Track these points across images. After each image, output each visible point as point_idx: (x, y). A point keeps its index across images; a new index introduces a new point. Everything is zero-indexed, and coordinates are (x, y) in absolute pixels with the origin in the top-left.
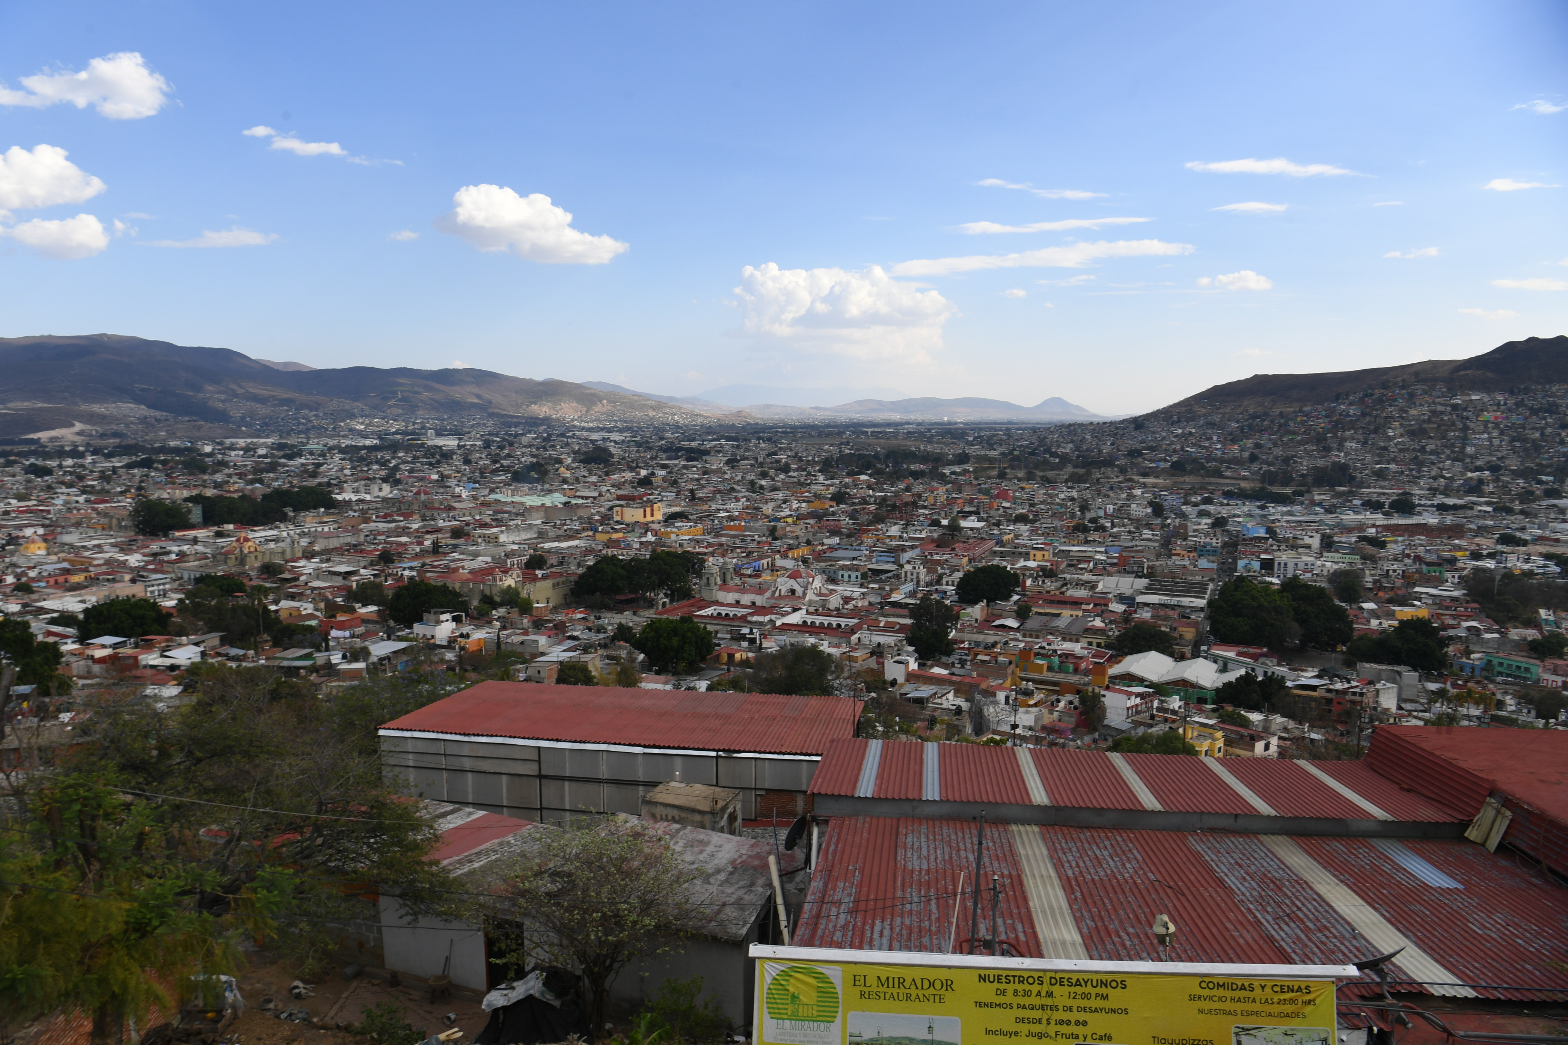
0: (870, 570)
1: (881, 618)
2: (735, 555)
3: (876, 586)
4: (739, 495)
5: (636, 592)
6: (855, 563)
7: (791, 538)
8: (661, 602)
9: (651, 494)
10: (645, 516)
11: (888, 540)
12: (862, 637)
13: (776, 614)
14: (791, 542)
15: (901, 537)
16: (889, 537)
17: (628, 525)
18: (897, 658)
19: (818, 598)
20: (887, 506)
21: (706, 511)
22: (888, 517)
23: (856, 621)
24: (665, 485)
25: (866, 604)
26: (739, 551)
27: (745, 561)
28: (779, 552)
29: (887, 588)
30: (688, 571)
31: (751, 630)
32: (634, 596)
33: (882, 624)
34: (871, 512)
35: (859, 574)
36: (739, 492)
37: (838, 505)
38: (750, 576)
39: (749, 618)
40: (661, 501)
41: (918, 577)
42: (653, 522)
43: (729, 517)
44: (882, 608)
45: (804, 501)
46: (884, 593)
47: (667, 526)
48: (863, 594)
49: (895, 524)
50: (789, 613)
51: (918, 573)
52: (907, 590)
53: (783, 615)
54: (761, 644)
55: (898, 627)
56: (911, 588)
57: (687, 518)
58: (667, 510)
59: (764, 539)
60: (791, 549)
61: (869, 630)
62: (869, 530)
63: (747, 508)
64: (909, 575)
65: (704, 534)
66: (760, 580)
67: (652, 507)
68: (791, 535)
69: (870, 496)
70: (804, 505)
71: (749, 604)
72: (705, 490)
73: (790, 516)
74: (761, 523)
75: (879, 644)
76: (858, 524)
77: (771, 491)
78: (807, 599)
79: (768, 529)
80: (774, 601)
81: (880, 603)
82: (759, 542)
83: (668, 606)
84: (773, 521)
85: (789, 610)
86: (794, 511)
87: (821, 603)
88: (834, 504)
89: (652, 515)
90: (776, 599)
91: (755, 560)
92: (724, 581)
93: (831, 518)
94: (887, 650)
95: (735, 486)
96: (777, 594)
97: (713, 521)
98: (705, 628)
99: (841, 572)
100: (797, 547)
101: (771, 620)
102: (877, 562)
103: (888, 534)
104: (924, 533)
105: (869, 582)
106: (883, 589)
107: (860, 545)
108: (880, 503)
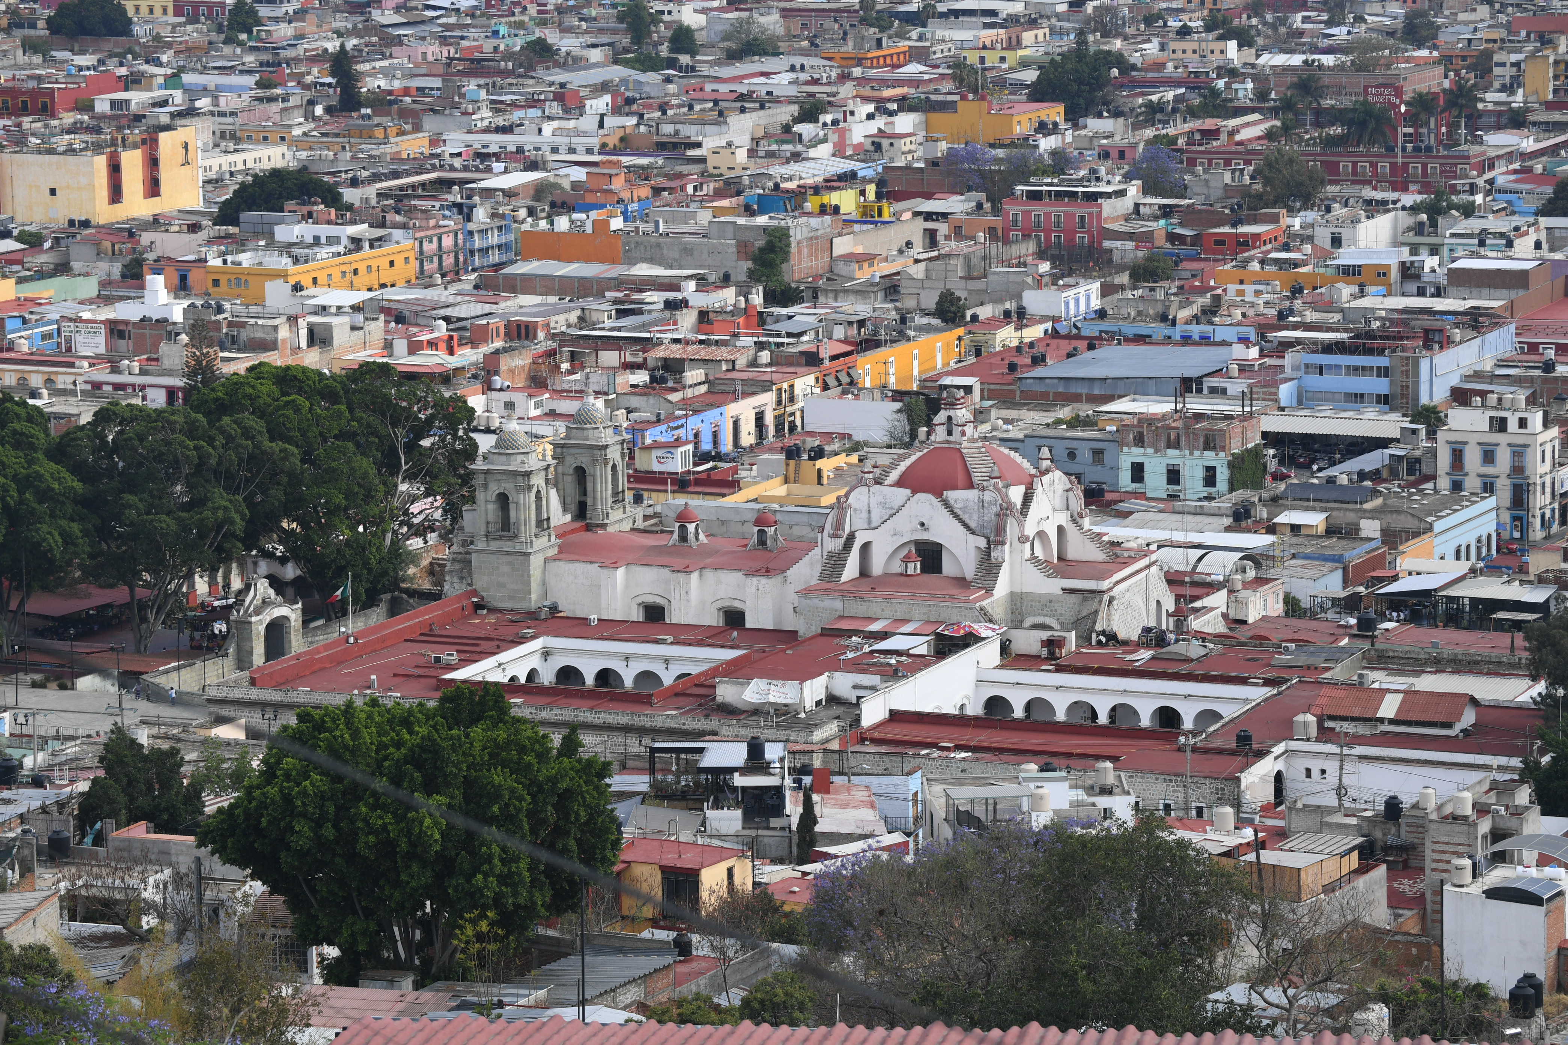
0: (1272, 439)
1: (1378, 679)
2: (598, 380)
3: (1315, 519)
4: (575, 79)
5: (130, 578)
6: (1196, 404)
7: (863, 292)
8: (260, 624)
9: (134, 81)
10: (116, 194)
11: (1345, 291)
12: (1294, 773)
13: (858, 666)
14: (862, 309)
15: (1409, 272)
16: (1351, 272)
17: (33, 241)
18: (1498, 876)
19: (1053, 586)
20: (1322, 117)
21: (418, 165)
22: (1333, 173)
23: (1257, 693)
24: (193, 34)
25: (1277, 608)
26: (610, 358)
27: (646, 408)
28: (811, 359)
29: (1371, 528)
30: (390, 465)
31: (755, 750)
32: (119, 595)
33: (1389, 708)
34: (1245, 151)
35: (1220, 461)
36: (575, 63)
37: (1073, 116)
38: (682, 483)
39: (726, 692)
40: (190, 112)
41: (1518, 470)
42: (155, 223)
43: (540, 191)
44: (1366, 626)
45: (905, 105)
46: (1356, 554)
47: (240, 244)
48: (1252, 557)
49: (1374, 208)
50: (919, 663)
51: (1519, 452)
52: (1468, 536)
53: (894, 675)
54: (809, 817)
55: (1469, 718)
56: (1487, 526)
57: (332, 198)
58: (220, 162)
59: (728, 296)
60: (869, 344)
61: (1324, 734)
62: (1246, 243)
63: (626, 144)
64: (1472, 459)
65: (423, 280)
66: (735, 500)
67: (150, 144)
68: (863, 274)
69: (1232, 73)
70: (905, 122)
71: (713, 619)
72: (400, 59)
73: (847, 178)
74: (704, 217)
75: (1393, 807)
76: (1189, 216)
77: (734, 56)
78: (1002, 587)
79: (743, 249)
80: (837, 604)
81: (1350, 604)
82: (704, 316)
83: (297, 643)
84: (764, 205)
85: (921, 646)
86: (862, 154)
87: (1070, 606)
88: (1055, 112)
89: (153, 188)
90: (848, 593)
91: (695, 407)
92: (581, 511)
93: (1049, 184)
94: (1437, 833)
95: (552, 36)
96: (851, 570)
97: (465, 212)
98: (570, 745)
99: (1129, 456)
100: (899, 335)
101: (832, 700)
102: (1304, 400)
103: (1345, 257)
104: (1524, 246)
105: (1275, 502)
106: (1352, 533)
107: (1209, 313)
108: (1286, 106)
